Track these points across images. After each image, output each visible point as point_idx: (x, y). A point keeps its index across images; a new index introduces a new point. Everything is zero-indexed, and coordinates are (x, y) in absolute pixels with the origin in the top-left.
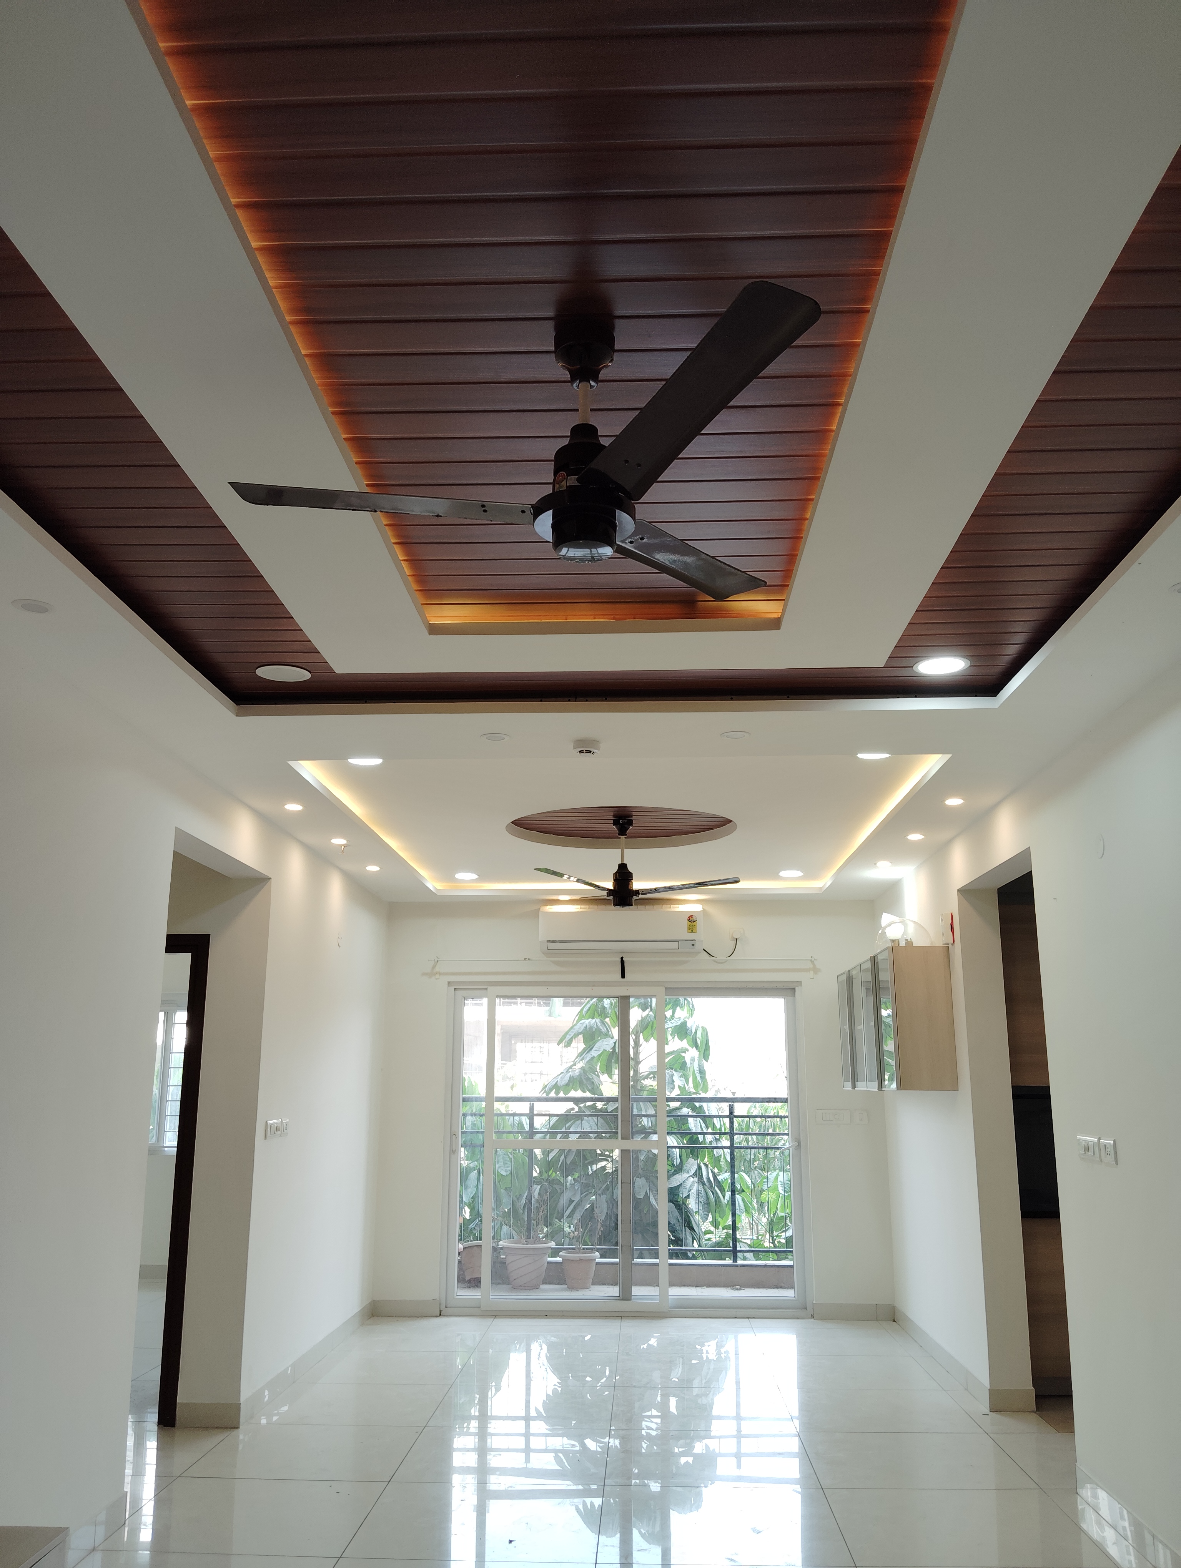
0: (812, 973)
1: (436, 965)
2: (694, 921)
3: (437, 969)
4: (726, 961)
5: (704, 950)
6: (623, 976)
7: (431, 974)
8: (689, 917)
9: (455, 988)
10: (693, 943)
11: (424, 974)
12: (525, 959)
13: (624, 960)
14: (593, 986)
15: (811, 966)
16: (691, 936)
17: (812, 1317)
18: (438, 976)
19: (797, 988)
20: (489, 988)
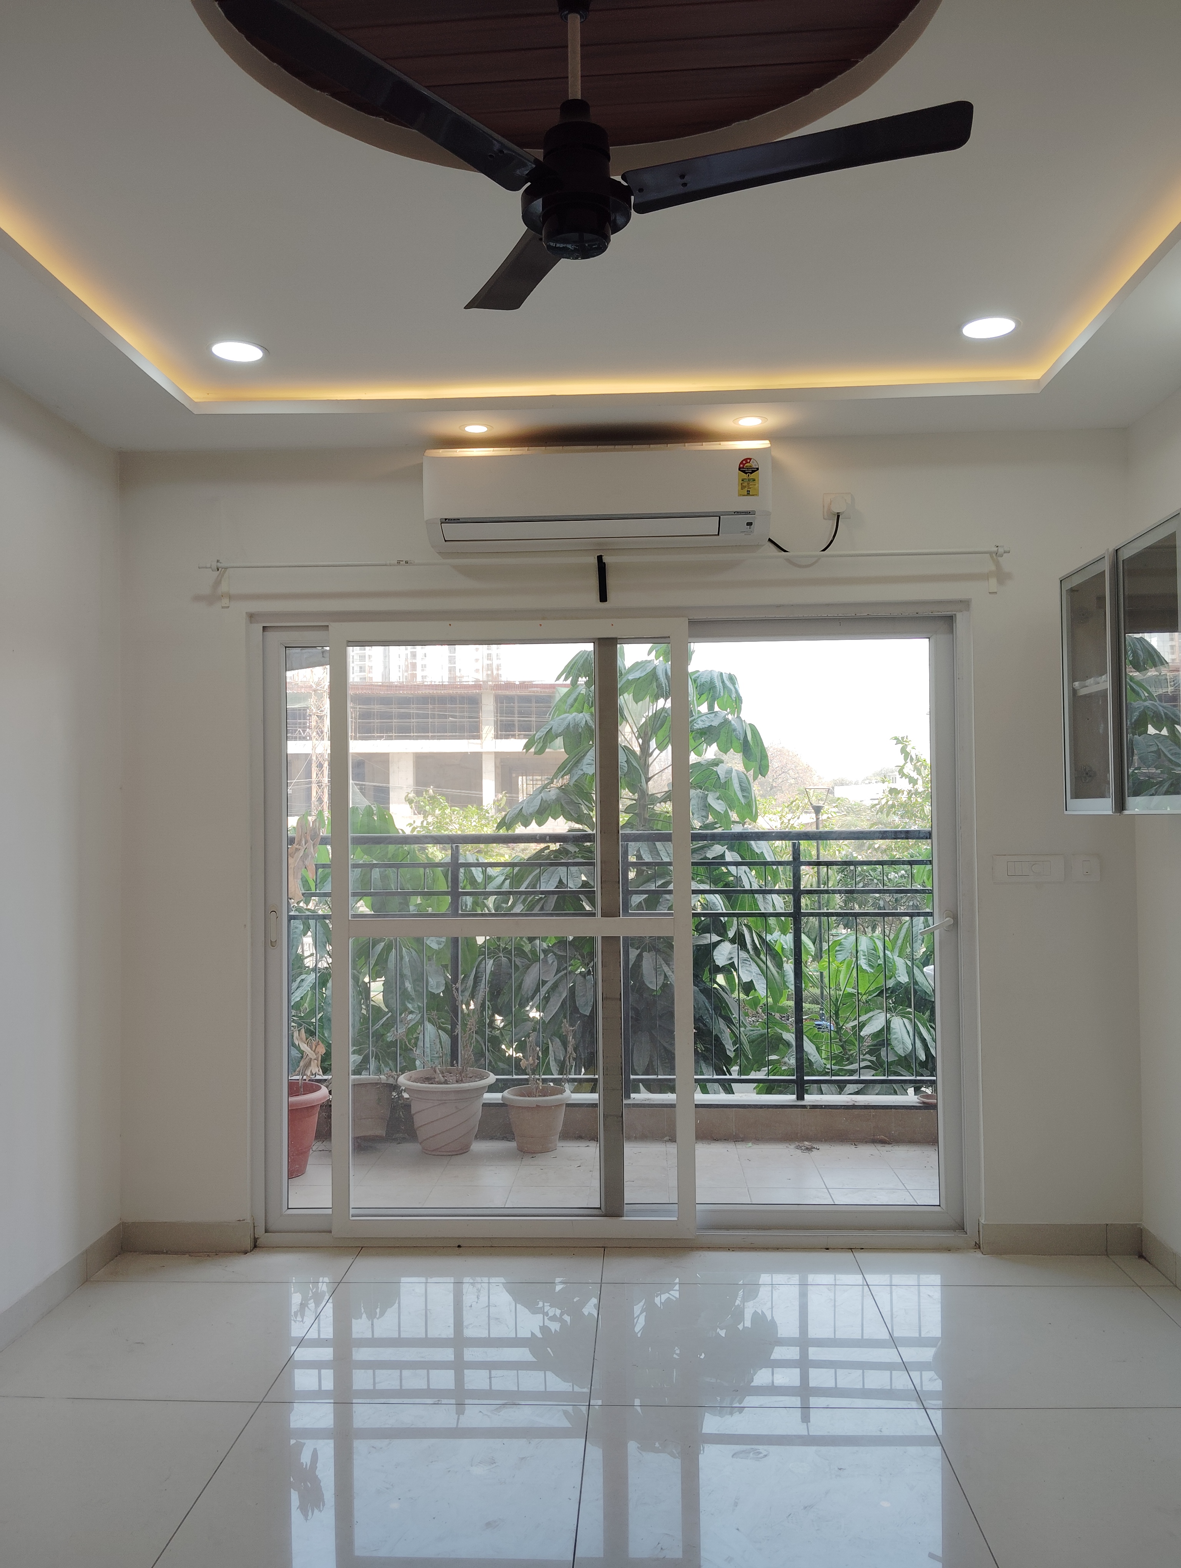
0: (993, 582)
1: (221, 580)
2: (753, 471)
3: (224, 588)
4: (816, 562)
5: (770, 540)
6: (603, 598)
7: (212, 598)
8: (741, 463)
9: (264, 628)
10: (748, 518)
11: (198, 598)
12: (399, 562)
13: (604, 561)
14: (544, 619)
15: (993, 568)
16: (745, 503)
17: (978, 1246)
18: (225, 602)
19: (959, 617)
20: (333, 626)
